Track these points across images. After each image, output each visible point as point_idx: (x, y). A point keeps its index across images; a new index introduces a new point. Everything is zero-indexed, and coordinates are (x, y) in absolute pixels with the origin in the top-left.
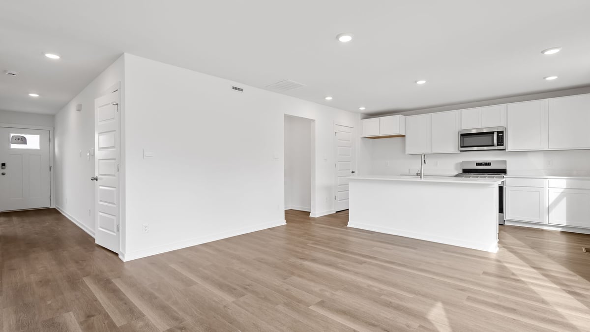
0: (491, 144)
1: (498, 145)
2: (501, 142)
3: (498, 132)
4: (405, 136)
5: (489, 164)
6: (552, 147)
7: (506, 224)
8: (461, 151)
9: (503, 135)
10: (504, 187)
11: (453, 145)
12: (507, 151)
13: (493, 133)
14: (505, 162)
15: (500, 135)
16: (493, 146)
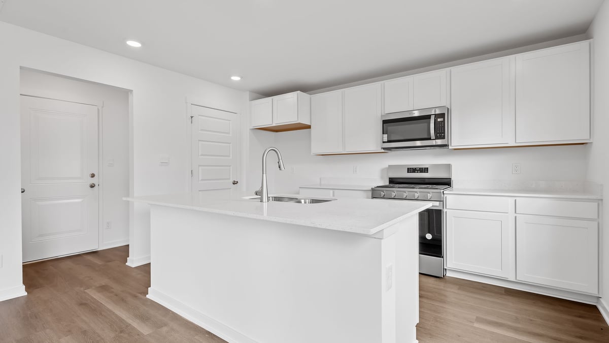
0: (426, 136)
1: (437, 138)
2: (441, 132)
3: (437, 116)
4: (309, 127)
5: (425, 170)
6: (521, 141)
7: (449, 274)
8: (384, 149)
9: (444, 121)
10: (445, 210)
11: (373, 139)
12: (450, 147)
13: (428, 117)
14: (449, 167)
15: (439, 120)
16: (430, 139)
